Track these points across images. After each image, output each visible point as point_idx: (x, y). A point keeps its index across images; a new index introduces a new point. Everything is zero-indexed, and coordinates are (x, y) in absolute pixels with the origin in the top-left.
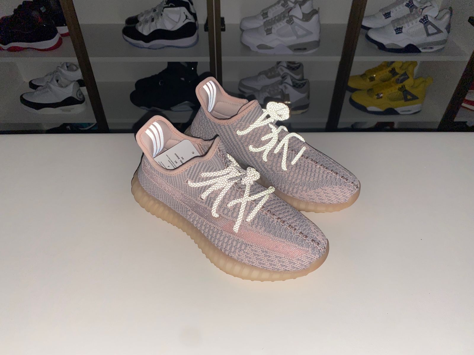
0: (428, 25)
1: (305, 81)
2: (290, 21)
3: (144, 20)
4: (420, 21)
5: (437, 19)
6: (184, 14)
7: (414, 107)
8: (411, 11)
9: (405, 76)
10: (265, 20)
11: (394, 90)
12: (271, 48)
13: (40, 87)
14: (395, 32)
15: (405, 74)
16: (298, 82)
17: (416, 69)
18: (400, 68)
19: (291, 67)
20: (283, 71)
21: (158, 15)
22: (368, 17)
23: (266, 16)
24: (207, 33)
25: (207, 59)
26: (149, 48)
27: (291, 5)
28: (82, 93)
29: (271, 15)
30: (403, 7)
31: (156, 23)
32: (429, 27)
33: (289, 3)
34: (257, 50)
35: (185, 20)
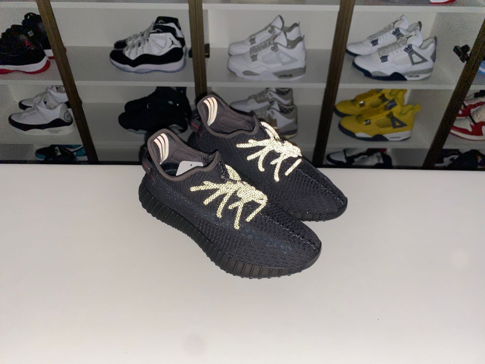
1: (292, 107)
2: (275, 49)
3: (132, 45)
4: (404, 50)
5: (422, 48)
6: (169, 39)
7: (403, 134)
9: (393, 104)
10: (252, 46)
11: (382, 117)
12: (256, 74)
13: (30, 108)
14: (380, 60)
15: (393, 101)
16: (286, 107)
17: (407, 96)
18: (390, 94)
19: (280, 92)
20: (271, 95)
21: (144, 40)
22: (355, 44)
23: (253, 42)
24: (191, 59)
25: (193, 84)
26: (135, 72)
27: (277, 31)
28: (70, 115)
29: (259, 40)
30: (390, 35)
31: (142, 48)
32: (414, 55)
33: (276, 29)
34: (243, 76)
35: (172, 45)
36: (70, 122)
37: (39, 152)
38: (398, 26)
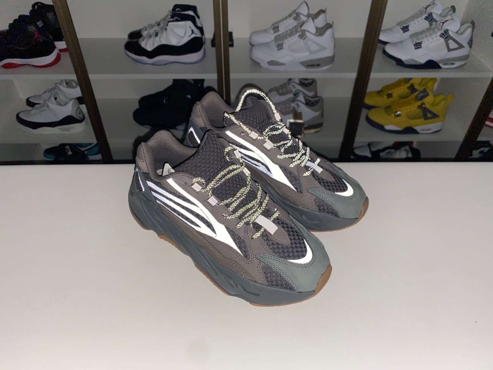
0: (449, 40)
1: (318, 98)
2: (303, 36)
3: (147, 35)
4: (440, 36)
5: (458, 34)
6: (190, 28)
7: (434, 126)
8: (431, 25)
9: (425, 94)
10: (276, 34)
11: (413, 108)
12: (282, 64)
13: (38, 105)
14: (413, 47)
15: (425, 91)
16: (311, 99)
17: (436, 86)
18: (420, 84)
19: (303, 84)
20: (294, 87)
21: (162, 29)
22: (386, 30)
23: (277, 30)
24: (214, 49)
25: (215, 76)
26: (152, 64)
27: (303, 18)
28: (82, 111)
29: (282, 29)
30: (422, 20)
31: (160, 38)
32: (450, 42)
33: (302, 16)
34: (267, 66)
35: (191, 34)
36: (81, 119)
37: (48, 152)
38: (431, 11)
